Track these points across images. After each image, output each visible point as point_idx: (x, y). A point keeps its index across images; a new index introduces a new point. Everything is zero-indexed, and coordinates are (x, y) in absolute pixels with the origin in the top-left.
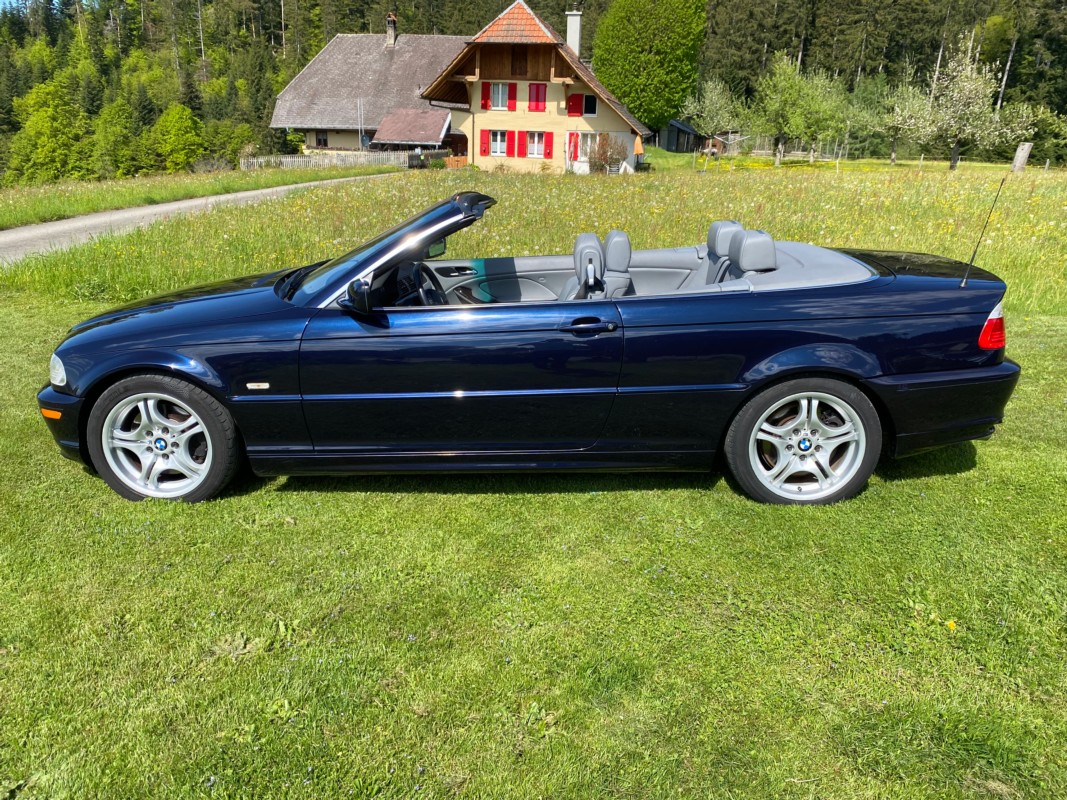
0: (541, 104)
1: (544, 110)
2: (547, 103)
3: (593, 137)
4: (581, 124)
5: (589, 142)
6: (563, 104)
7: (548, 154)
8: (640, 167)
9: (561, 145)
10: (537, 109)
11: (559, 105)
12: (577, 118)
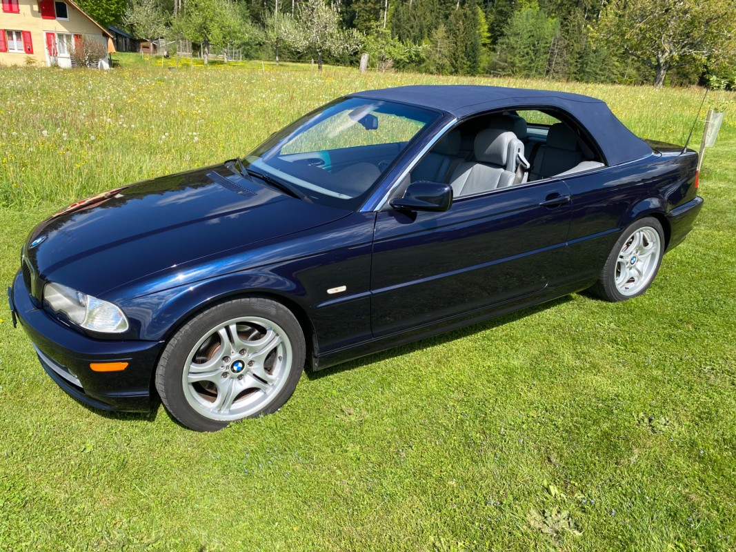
0: (14, 6)
1: (18, 12)
2: (20, 6)
3: (68, 37)
4: (55, 25)
5: (65, 41)
6: (36, 8)
7: (29, 50)
8: (113, 64)
9: (39, 43)
10: (11, 11)
11: (32, 8)
12: (51, 20)
